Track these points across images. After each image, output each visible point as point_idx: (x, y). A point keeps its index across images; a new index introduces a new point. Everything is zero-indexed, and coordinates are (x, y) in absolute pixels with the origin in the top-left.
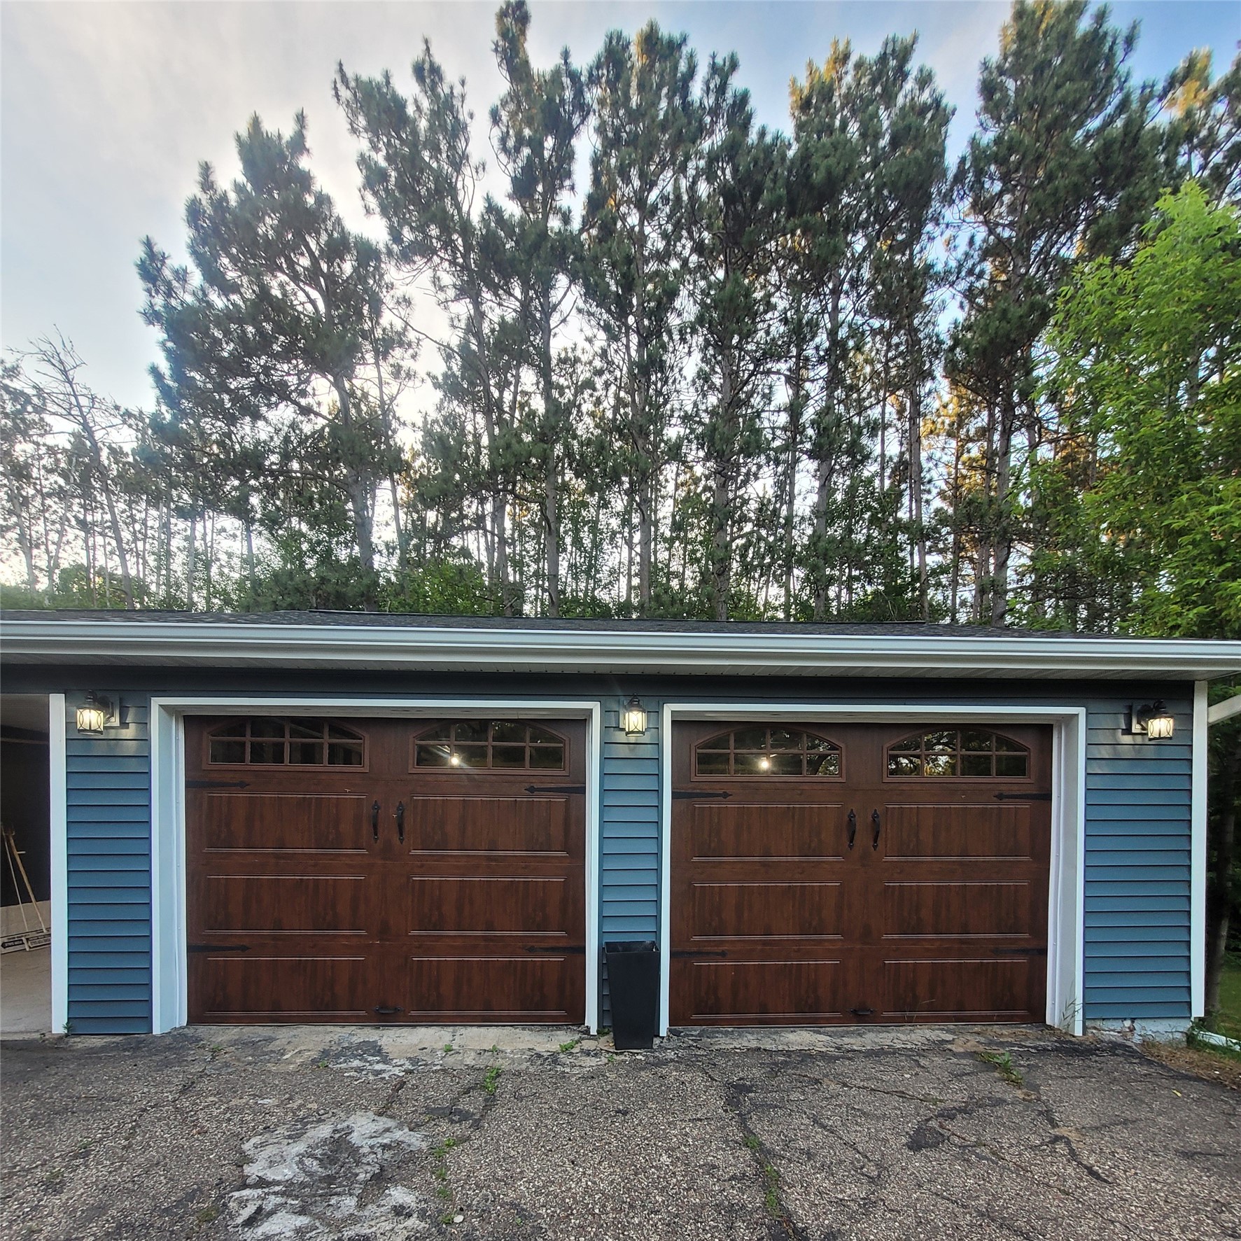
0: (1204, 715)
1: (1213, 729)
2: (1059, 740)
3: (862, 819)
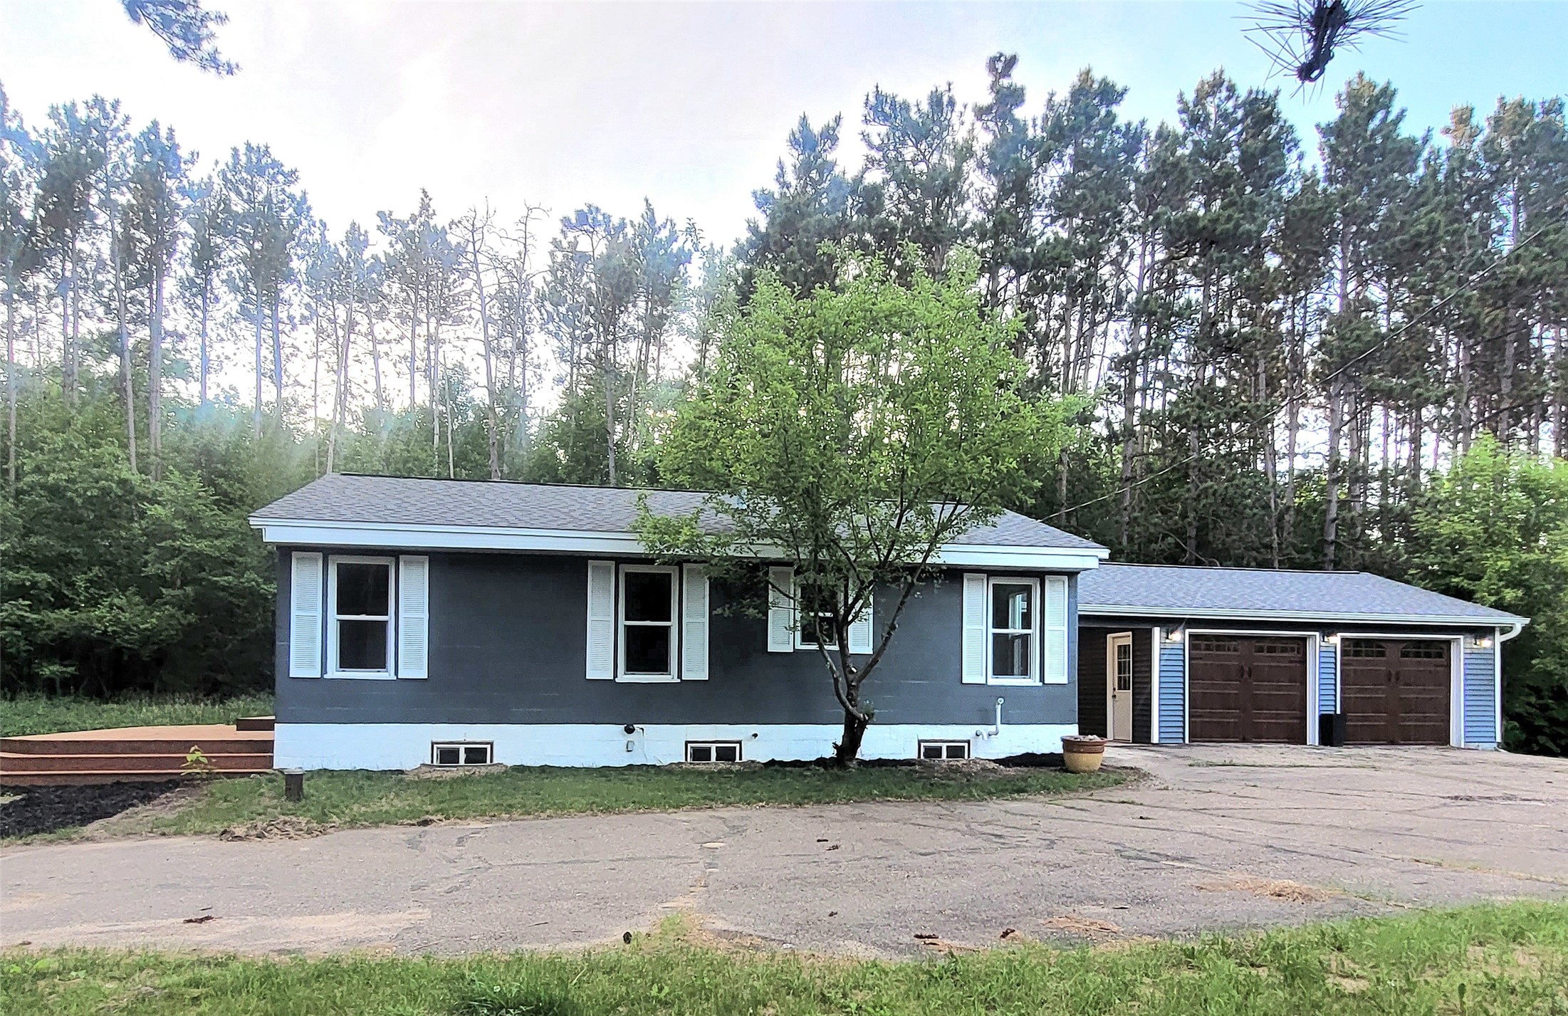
0: (1499, 638)
1: (1503, 644)
2: (1453, 646)
3: (1393, 673)
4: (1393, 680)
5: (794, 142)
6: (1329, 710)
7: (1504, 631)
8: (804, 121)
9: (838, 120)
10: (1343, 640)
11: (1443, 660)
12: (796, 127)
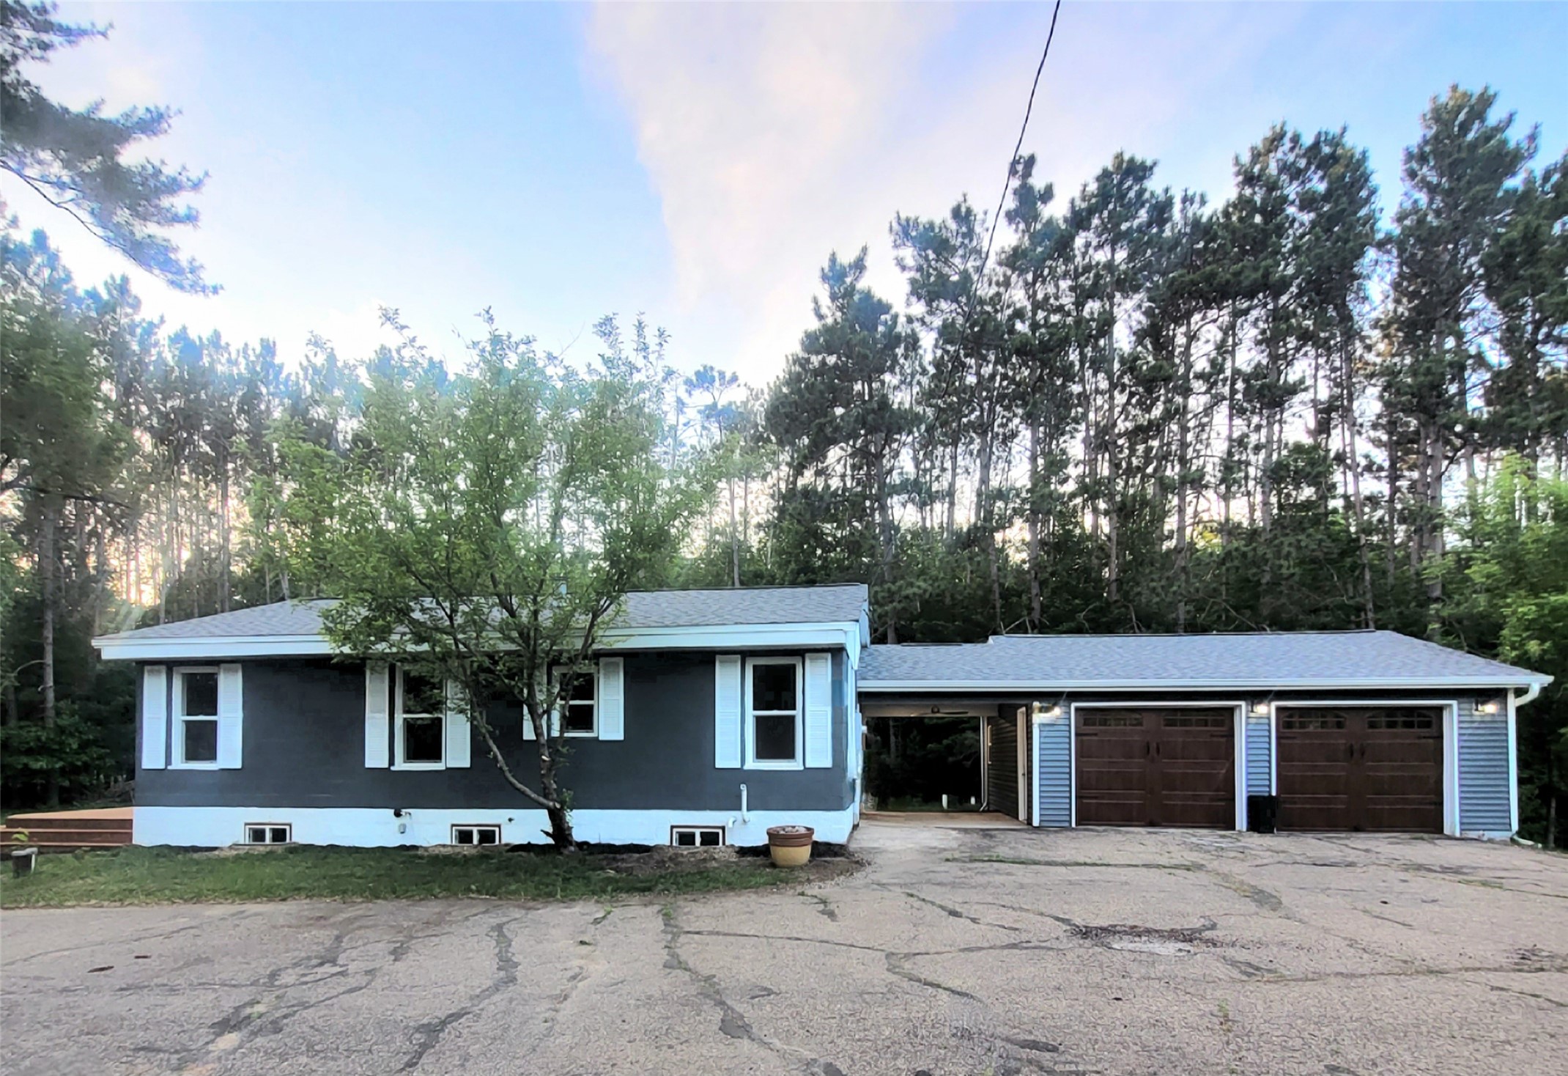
0: (1513, 703)
1: (1519, 710)
2: (1446, 714)
3: (1356, 747)
4: (1356, 755)
5: (825, 278)
6: (1263, 791)
7: (1520, 692)
8: (833, 259)
9: (865, 250)
10: (1279, 709)
11: (1433, 731)
12: (826, 265)
